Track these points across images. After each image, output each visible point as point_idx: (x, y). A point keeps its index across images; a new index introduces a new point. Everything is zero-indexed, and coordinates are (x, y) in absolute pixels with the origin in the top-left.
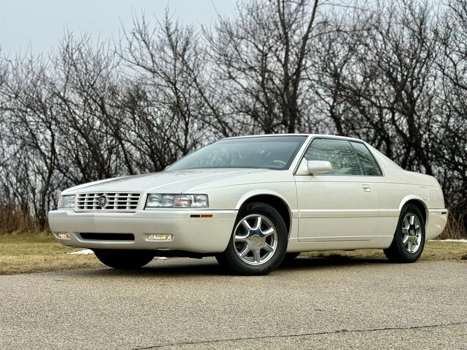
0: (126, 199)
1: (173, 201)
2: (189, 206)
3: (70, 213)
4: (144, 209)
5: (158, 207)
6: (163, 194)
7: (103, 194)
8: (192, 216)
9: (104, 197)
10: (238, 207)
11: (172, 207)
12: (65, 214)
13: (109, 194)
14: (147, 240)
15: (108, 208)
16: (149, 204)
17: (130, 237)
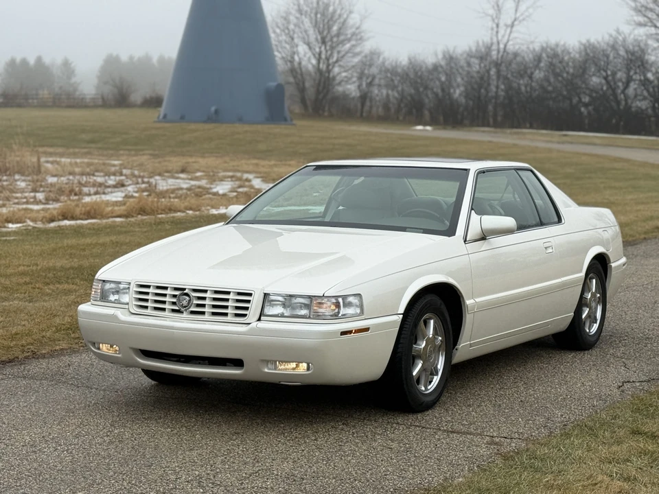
0: (227, 300)
1: (308, 306)
2: (336, 316)
3: (123, 316)
4: (259, 320)
5: (282, 316)
6: (291, 296)
7: (185, 289)
8: (343, 333)
9: (187, 295)
10: (402, 310)
11: (309, 318)
12: (114, 317)
13: (195, 291)
14: (266, 370)
15: (193, 313)
16: (268, 311)
17: (238, 363)
